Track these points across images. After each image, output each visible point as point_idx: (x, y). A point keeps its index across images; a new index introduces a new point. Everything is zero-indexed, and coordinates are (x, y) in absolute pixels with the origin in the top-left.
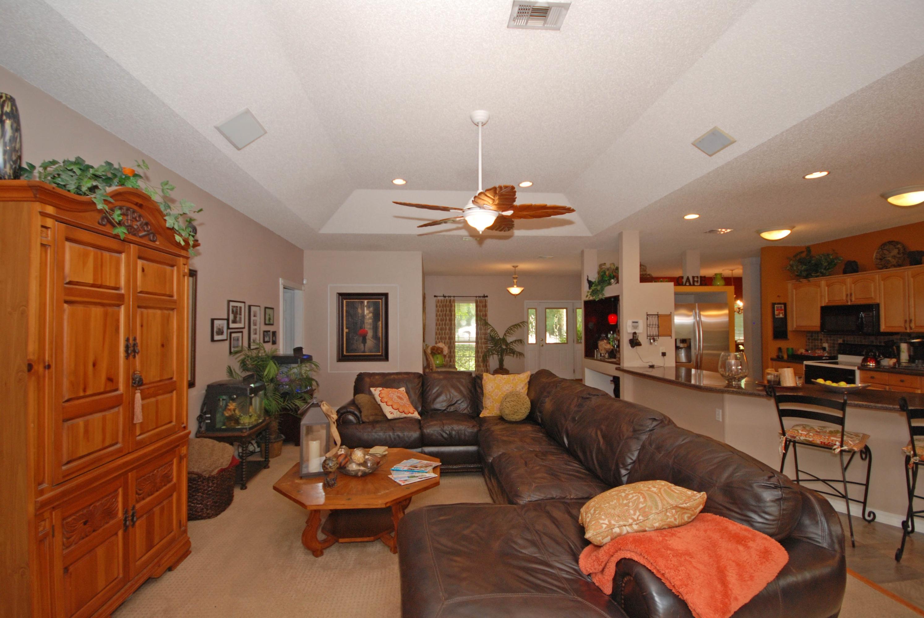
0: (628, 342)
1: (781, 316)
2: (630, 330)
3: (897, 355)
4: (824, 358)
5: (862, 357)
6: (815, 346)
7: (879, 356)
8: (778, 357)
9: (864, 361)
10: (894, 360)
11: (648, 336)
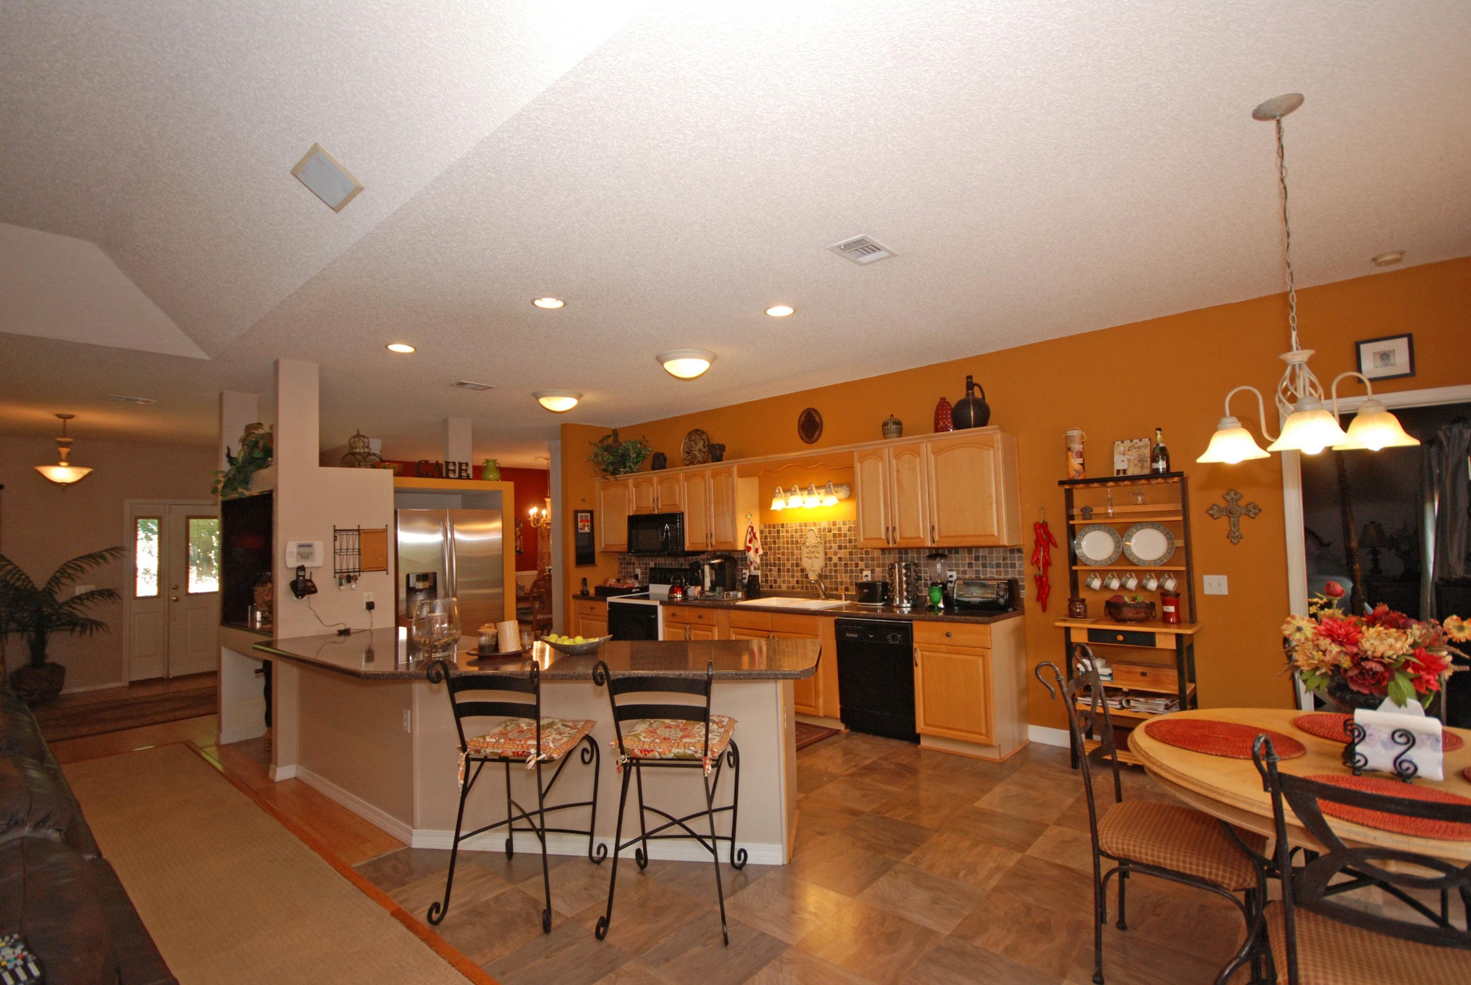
0: (289, 587)
1: (587, 530)
2: (293, 562)
3: (700, 582)
4: (634, 590)
5: (669, 586)
6: (628, 573)
7: (686, 584)
8: (582, 592)
9: (672, 591)
10: (699, 588)
11: (335, 573)
